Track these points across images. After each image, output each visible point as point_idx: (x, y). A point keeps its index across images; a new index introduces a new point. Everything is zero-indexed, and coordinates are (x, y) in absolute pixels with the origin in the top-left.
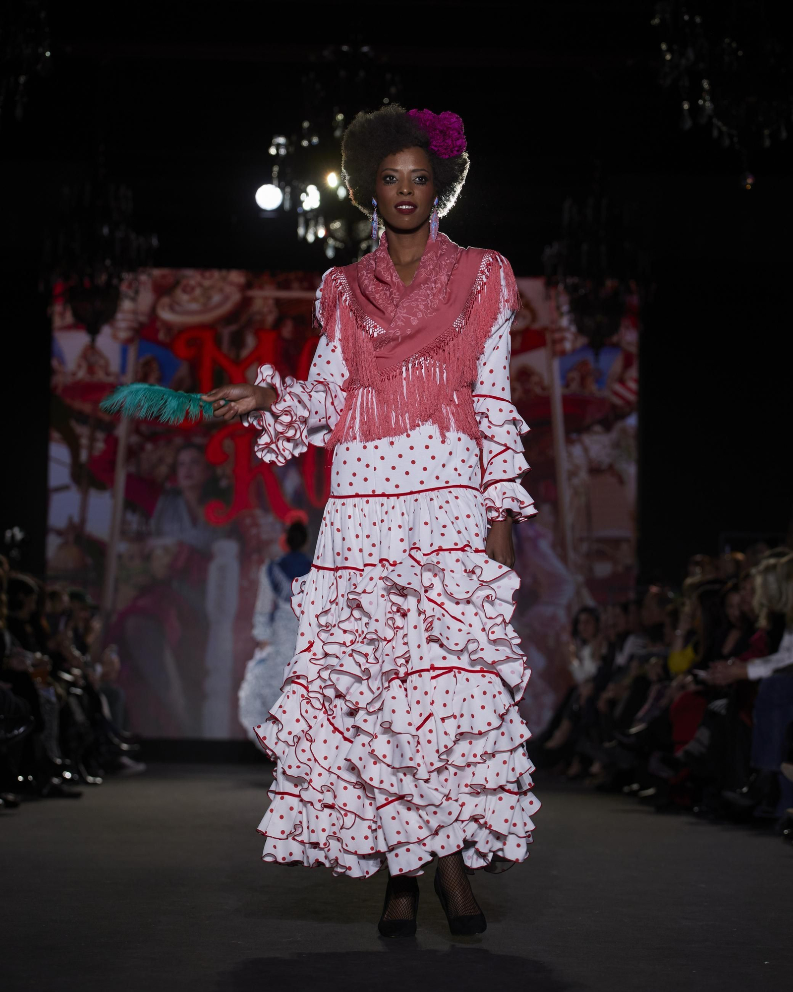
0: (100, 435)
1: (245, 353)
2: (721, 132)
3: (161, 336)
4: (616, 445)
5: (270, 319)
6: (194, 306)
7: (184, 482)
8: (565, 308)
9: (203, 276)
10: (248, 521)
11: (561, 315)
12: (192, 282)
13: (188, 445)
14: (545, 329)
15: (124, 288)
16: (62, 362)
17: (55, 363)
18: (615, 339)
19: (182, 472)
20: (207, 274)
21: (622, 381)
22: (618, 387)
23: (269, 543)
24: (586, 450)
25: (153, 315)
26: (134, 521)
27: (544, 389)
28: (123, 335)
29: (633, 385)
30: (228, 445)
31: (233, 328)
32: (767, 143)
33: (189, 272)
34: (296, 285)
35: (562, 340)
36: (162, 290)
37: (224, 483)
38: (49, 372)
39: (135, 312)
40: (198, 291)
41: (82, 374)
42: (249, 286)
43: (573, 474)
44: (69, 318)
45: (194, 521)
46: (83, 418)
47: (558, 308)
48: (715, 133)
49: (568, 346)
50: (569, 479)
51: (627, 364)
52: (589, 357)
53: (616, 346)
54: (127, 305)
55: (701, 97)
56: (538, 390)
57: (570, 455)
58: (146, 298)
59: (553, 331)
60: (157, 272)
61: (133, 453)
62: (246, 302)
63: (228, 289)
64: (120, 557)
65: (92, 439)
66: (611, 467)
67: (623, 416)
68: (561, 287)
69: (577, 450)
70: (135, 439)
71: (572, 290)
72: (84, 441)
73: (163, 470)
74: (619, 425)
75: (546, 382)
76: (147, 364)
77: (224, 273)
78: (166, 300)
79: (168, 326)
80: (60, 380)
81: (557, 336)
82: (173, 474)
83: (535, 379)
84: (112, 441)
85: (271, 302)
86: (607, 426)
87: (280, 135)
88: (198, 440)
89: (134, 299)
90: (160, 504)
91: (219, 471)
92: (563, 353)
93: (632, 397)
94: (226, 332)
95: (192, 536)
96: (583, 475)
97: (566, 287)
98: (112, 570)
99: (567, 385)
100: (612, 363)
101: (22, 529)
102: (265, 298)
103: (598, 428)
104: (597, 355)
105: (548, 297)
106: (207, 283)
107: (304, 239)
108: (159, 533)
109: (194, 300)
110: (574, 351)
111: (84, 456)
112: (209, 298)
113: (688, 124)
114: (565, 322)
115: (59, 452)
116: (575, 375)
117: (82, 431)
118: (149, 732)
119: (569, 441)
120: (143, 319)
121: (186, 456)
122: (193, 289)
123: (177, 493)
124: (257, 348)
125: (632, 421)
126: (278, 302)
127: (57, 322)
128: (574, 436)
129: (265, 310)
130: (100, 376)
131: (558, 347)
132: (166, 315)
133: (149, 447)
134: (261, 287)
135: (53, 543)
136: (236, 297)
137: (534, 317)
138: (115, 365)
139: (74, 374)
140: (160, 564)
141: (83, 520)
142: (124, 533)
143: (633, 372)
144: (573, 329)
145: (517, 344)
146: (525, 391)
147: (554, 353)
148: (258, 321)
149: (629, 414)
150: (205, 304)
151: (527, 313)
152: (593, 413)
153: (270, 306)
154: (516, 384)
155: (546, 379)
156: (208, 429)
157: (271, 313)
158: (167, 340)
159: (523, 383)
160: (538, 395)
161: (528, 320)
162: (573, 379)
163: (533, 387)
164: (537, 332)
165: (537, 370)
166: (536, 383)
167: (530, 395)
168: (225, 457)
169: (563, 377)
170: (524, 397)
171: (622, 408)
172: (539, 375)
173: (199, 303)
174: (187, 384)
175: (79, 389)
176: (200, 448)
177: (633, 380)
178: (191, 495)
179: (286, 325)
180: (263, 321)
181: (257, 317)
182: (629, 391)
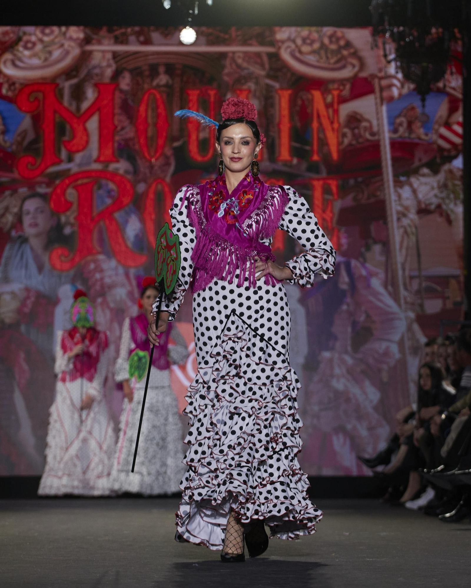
1: (85, 105)
3: (4, 91)
4: (444, 186)
5: (109, 72)
6: (36, 61)
7: (29, 230)
8: (392, 56)
9: (43, 33)
10: (92, 266)
11: (389, 62)
12: (33, 39)
13: (33, 194)
14: (373, 76)
18: (441, 85)
19: (27, 221)
20: (47, 31)
21: (448, 126)
22: (443, 131)
23: (111, 287)
24: (414, 192)
27: (373, 134)
29: (459, 130)
30: (71, 194)
31: (74, 81)
33: (29, 29)
34: (132, 38)
35: (391, 86)
36: (5, 47)
37: (67, 231)
40: (39, 47)
42: (87, 41)
43: (402, 215)
45: (40, 268)
47: (385, 56)
49: (395, 92)
50: (399, 219)
51: (452, 110)
52: (417, 102)
53: (442, 92)
56: (368, 136)
57: (399, 196)
59: (381, 78)
62: (85, 56)
63: (67, 44)
66: (439, 206)
67: (450, 159)
68: (387, 35)
69: (406, 192)
71: (397, 38)
73: (10, 218)
74: (446, 167)
75: (375, 129)
77: (63, 29)
78: (8, 56)
79: (11, 82)
81: (384, 83)
82: (19, 223)
83: (364, 124)
85: (109, 56)
86: (435, 169)
88: (42, 190)
90: (6, 252)
91: (63, 219)
92: (391, 99)
93: (457, 140)
94: (67, 85)
95: (38, 281)
96: (413, 215)
97: (392, 35)
99: (395, 131)
100: (438, 107)
102: (103, 52)
103: (425, 171)
104: (423, 100)
105: (375, 46)
106: (46, 39)
108: (7, 280)
109: (35, 55)
110: (401, 97)
112: (50, 53)
114: (392, 69)
119: (398, 184)
121: (31, 205)
122: (34, 44)
123: (24, 240)
124: (97, 101)
125: (458, 163)
126: (115, 55)
128: (403, 179)
129: (104, 64)
131: (385, 94)
132: (9, 71)
134: (99, 43)
136: (76, 52)
137: (362, 65)
140: (8, 309)
143: (459, 117)
144: (400, 76)
145: (346, 92)
146: (356, 137)
147: (382, 100)
148: (97, 75)
149: (456, 157)
150: (46, 59)
151: (355, 62)
152: (420, 157)
153: (108, 60)
154: (346, 130)
155: (375, 123)
156: (51, 180)
157: (109, 66)
158: (10, 94)
159: (352, 129)
160: (368, 140)
161: (357, 69)
162: (401, 124)
163: (362, 132)
164: (365, 79)
165: (367, 116)
166: (366, 129)
167: (361, 140)
168: (68, 205)
169: (391, 122)
170: (354, 142)
171: (449, 151)
172: (368, 121)
173: (40, 58)
174: (31, 136)
176: (43, 196)
177: (459, 123)
178: (36, 243)
179: (124, 78)
180: (102, 74)
181: (97, 71)
182: (455, 135)
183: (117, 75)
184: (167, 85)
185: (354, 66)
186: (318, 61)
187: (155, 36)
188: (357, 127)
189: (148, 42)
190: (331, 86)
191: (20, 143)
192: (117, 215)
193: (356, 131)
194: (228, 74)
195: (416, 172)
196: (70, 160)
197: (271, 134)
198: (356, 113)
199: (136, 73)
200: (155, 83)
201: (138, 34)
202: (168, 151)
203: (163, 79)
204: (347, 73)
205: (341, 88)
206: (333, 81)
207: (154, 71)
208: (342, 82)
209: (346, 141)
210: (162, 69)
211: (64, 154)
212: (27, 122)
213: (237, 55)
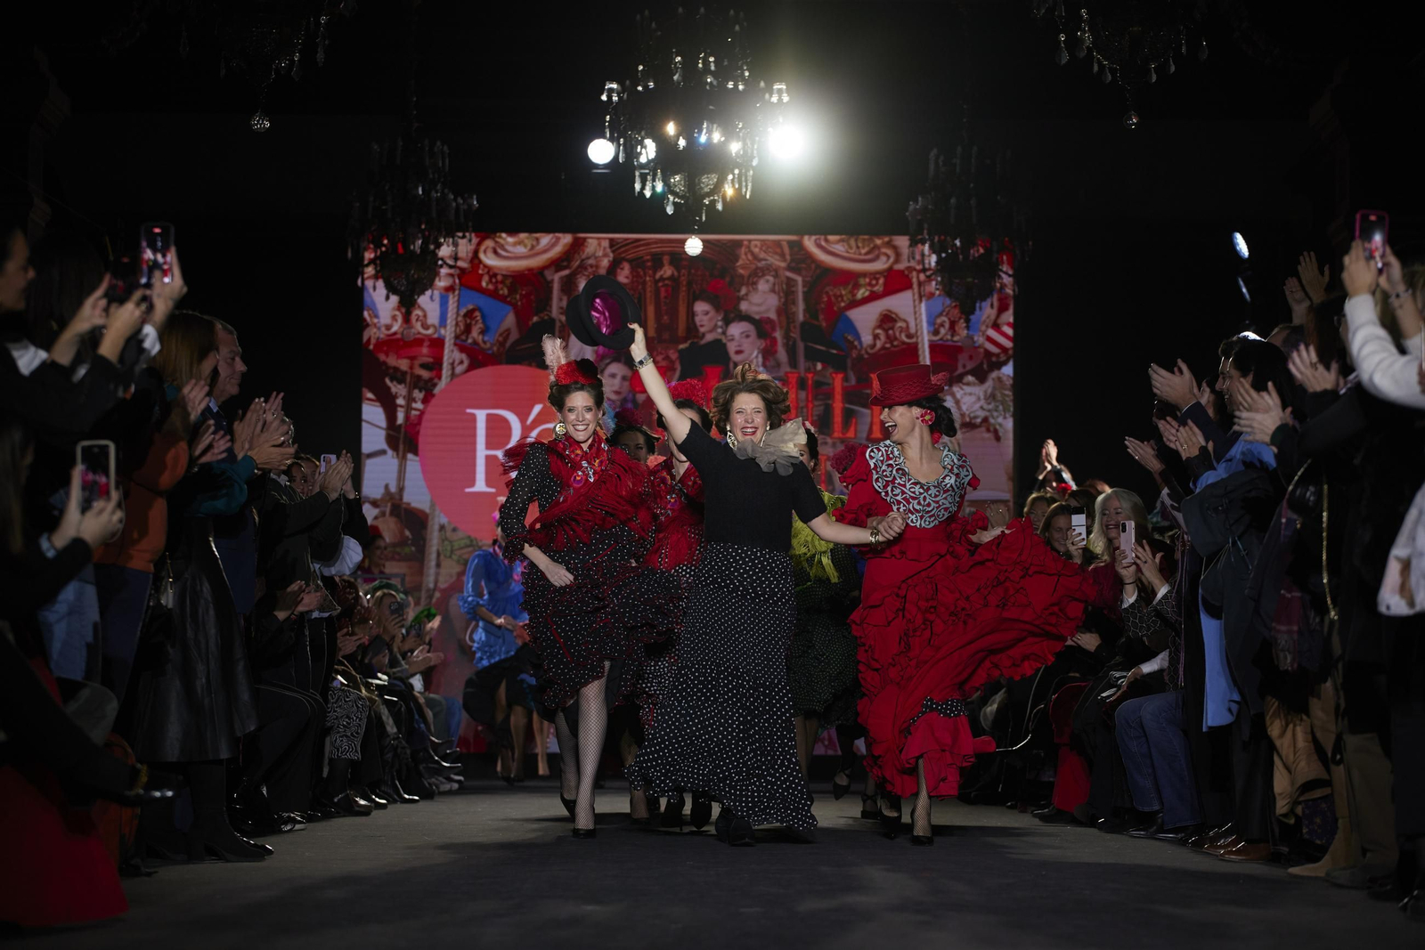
0: (418, 395)
2: (1101, 66)
3: (484, 284)
4: (991, 397)
5: (605, 263)
6: (521, 250)
14: (910, 269)
16: (374, 315)
17: (366, 314)
21: (996, 327)
22: (992, 333)
27: (909, 336)
28: (442, 284)
29: (1010, 331)
31: (566, 272)
32: (1154, 77)
35: (930, 280)
36: (485, 234)
38: (364, 325)
39: (455, 258)
41: (395, 328)
46: (399, 377)
48: (1096, 68)
51: (1002, 309)
55: (1080, 29)
56: (904, 338)
59: (919, 272)
64: (442, 528)
65: (410, 399)
66: (985, 420)
67: (999, 365)
72: (400, 401)
74: (994, 374)
75: (913, 330)
76: (469, 314)
78: (489, 243)
79: (493, 274)
80: (372, 334)
83: (900, 324)
84: (429, 399)
85: (606, 244)
86: (982, 379)
87: (612, 81)
93: (1008, 344)
94: (557, 278)
99: (936, 332)
102: (598, 239)
103: (970, 378)
109: (520, 242)
111: (400, 418)
113: (1065, 57)
115: (373, 413)
116: (944, 320)
117: (398, 389)
120: (464, 264)
125: (1008, 370)
129: (600, 253)
130: (418, 329)
131: (925, 289)
132: (489, 260)
138: (433, 318)
139: (388, 327)
141: (401, 489)
143: (1009, 316)
145: (879, 288)
146: (890, 339)
147: (921, 297)
148: (591, 266)
149: (1005, 363)
150: (533, 247)
151: (889, 252)
152: (963, 363)
153: (605, 248)
154: (878, 331)
155: (912, 325)
157: (605, 255)
158: (491, 287)
159: (886, 331)
160: (904, 343)
161: (892, 260)
162: (942, 325)
163: (897, 334)
164: (901, 272)
165: (902, 316)
166: (902, 330)
167: (895, 343)
169: (931, 322)
170: (888, 345)
171: (998, 355)
172: (905, 321)
173: (525, 246)
175: (394, 344)
177: (1009, 324)
179: (622, 269)
180: (597, 267)
181: (591, 261)
182: (1004, 337)
183: (614, 266)
184: (672, 278)
185: (888, 257)
186: (848, 252)
188: (892, 328)
190: (862, 281)
191: (502, 344)
193: (891, 332)
194: (743, 267)
195: (959, 380)
197: (792, 335)
198: (890, 311)
199: (637, 264)
200: (658, 276)
202: (674, 356)
203: (667, 271)
204: (880, 265)
205: (874, 282)
206: (864, 275)
207: (657, 262)
208: (874, 275)
209: (879, 345)
210: (666, 259)
212: (510, 320)
213: (753, 243)
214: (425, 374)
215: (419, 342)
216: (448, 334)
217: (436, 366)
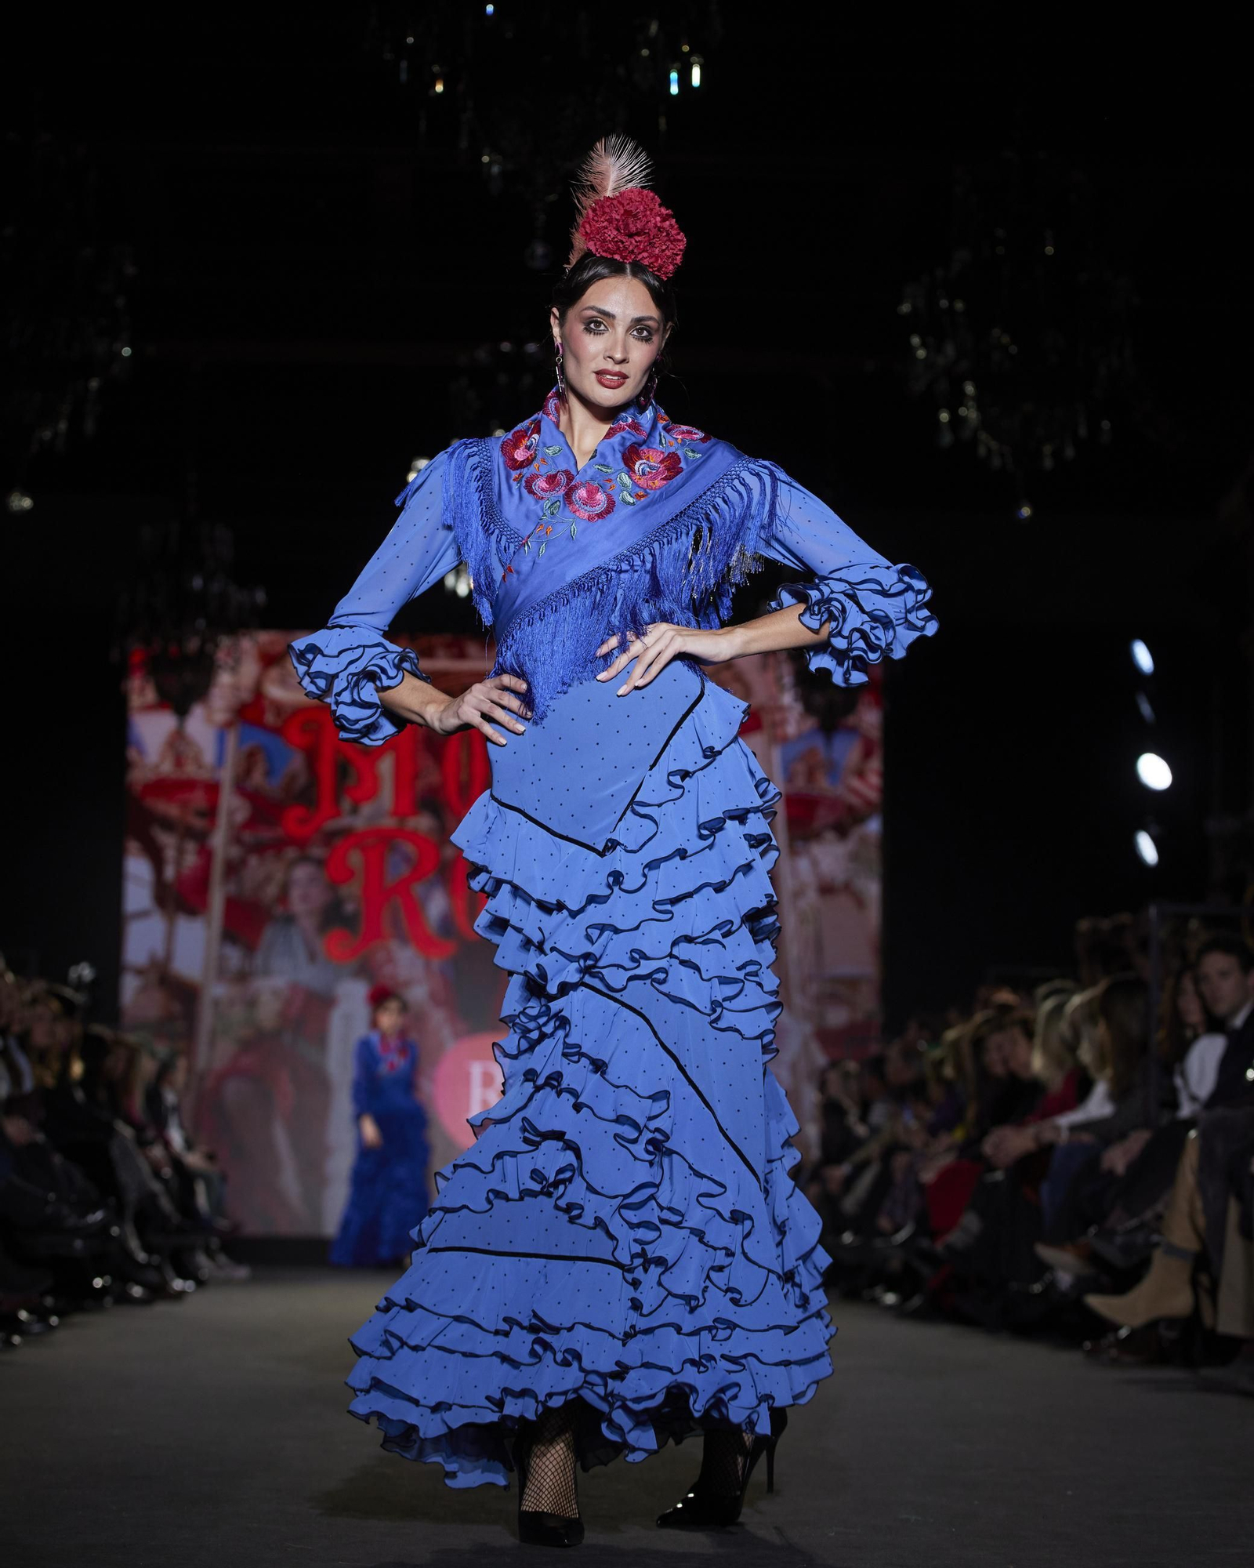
0: (191, 847)
2: (989, 451)
3: (270, 718)
4: (854, 857)
7: (298, 904)
8: (788, 680)
10: (380, 956)
11: (782, 689)
13: (304, 858)
15: (221, 656)
16: (141, 752)
17: (132, 754)
18: (851, 720)
19: (296, 894)
21: (861, 774)
22: (856, 783)
23: (407, 984)
24: (815, 864)
25: (258, 694)
26: (234, 956)
28: (221, 717)
29: (876, 780)
30: (355, 859)
32: (1048, 463)
34: (441, 652)
35: (783, 722)
36: (270, 660)
37: (349, 908)
38: (123, 765)
39: (236, 688)
41: (167, 768)
44: (150, 695)
45: (312, 957)
46: (168, 825)
48: (982, 451)
49: (791, 729)
51: (867, 754)
52: (819, 742)
53: (854, 730)
54: (225, 679)
55: (962, 405)
58: (249, 670)
59: (772, 711)
60: (264, 637)
61: (233, 869)
64: (216, 1003)
65: (181, 852)
66: (847, 884)
67: (862, 820)
69: (803, 864)
70: (235, 852)
72: (170, 854)
73: (271, 891)
74: (856, 833)
76: (250, 755)
78: (274, 673)
79: (278, 707)
80: (139, 776)
81: (777, 717)
82: (283, 897)
84: (206, 854)
86: (842, 831)
88: (317, 851)
89: (234, 670)
90: (269, 934)
92: (784, 740)
93: (873, 796)
95: (309, 975)
96: (812, 896)
98: (206, 1018)
99: (790, 780)
100: (848, 751)
101: (93, 964)
103: (830, 836)
104: (829, 741)
107: (454, 592)
108: (267, 972)
110: (800, 736)
111: (170, 872)
113: (947, 439)
114: (788, 698)
115: (137, 869)
116: (800, 768)
117: (168, 841)
118: (254, 1227)
119: (794, 852)
120: (246, 696)
121: (301, 873)
123: (290, 920)
125: (874, 826)
127: (136, 701)
128: (800, 845)
130: (191, 771)
131: (779, 732)
132: (275, 692)
133: (253, 861)
135: (130, 986)
138: (209, 756)
139: (157, 767)
140: (268, 1012)
141: (169, 955)
142: (222, 972)
143: (875, 764)
144: (798, 707)
147: (773, 741)
149: (870, 817)
152: (823, 816)
156: (330, 837)
158: (276, 723)
162: (798, 772)
168: (350, 874)
169: (785, 769)
171: (860, 809)
174: (302, 780)
175: (164, 787)
176: (320, 863)
177: (875, 772)
178: (307, 923)
182: (870, 785)
187: (472, 649)
189: (462, 655)
191: (287, 789)
192: (417, 889)
195: (815, 836)
196: (355, 810)
201: (448, 646)
211: (346, 804)
212: (295, 762)
214: (198, 823)
215: (189, 785)
216: (226, 776)
217: (210, 813)
